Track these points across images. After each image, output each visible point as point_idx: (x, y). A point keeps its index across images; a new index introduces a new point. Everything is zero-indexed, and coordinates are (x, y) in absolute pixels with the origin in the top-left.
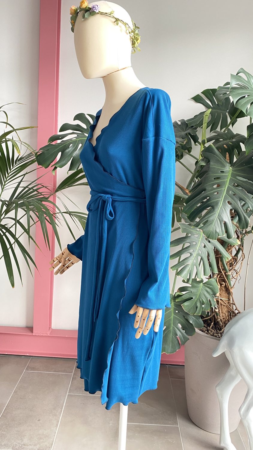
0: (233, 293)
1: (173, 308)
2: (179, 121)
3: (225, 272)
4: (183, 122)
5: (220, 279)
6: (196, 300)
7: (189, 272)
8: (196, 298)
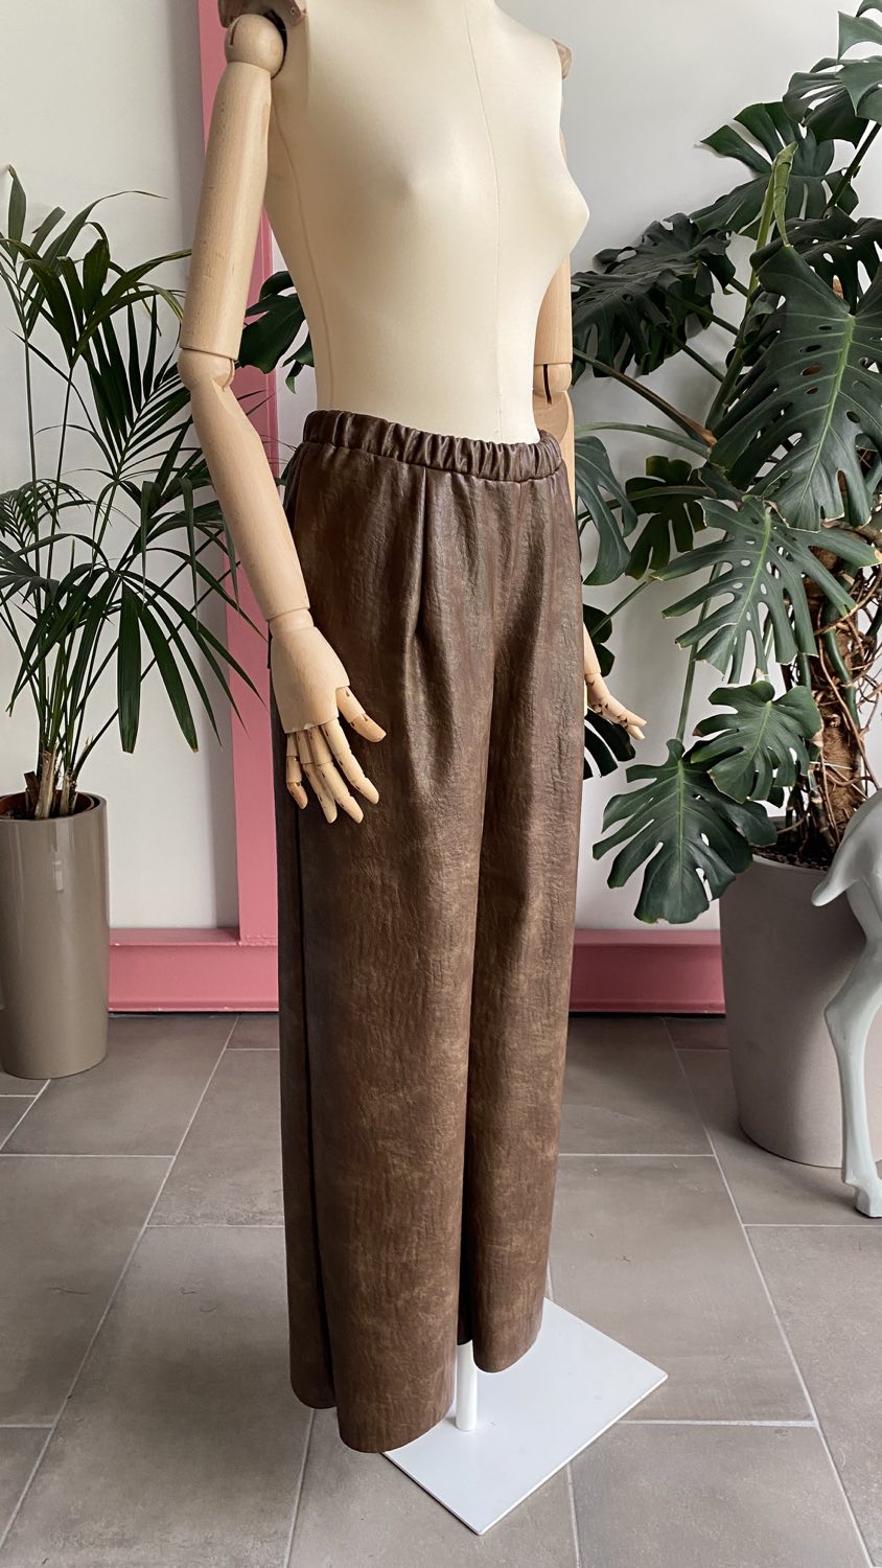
0: (865, 745)
1: (682, 787)
2: (668, 220)
3: (838, 680)
4: (681, 222)
5: (822, 704)
6: (752, 754)
7: (733, 650)
8: (753, 749)
